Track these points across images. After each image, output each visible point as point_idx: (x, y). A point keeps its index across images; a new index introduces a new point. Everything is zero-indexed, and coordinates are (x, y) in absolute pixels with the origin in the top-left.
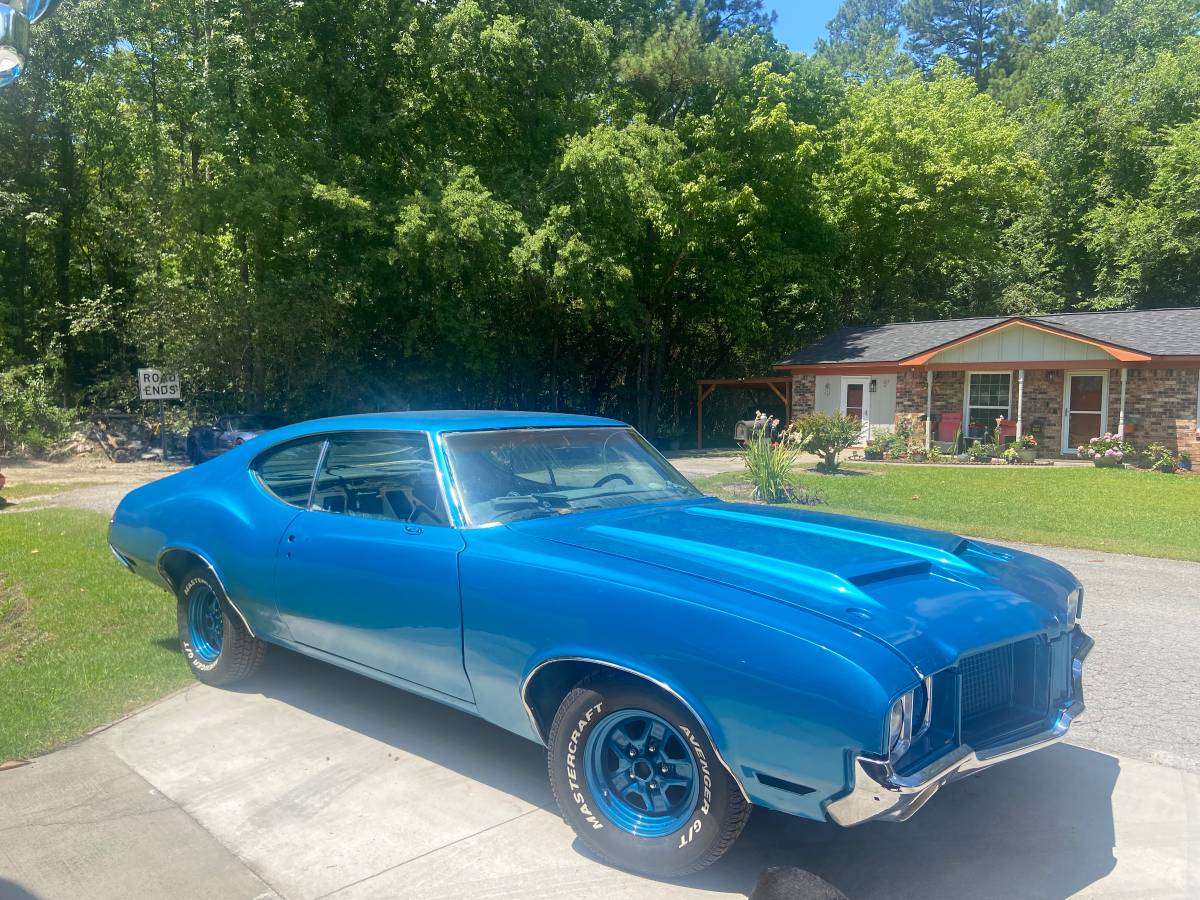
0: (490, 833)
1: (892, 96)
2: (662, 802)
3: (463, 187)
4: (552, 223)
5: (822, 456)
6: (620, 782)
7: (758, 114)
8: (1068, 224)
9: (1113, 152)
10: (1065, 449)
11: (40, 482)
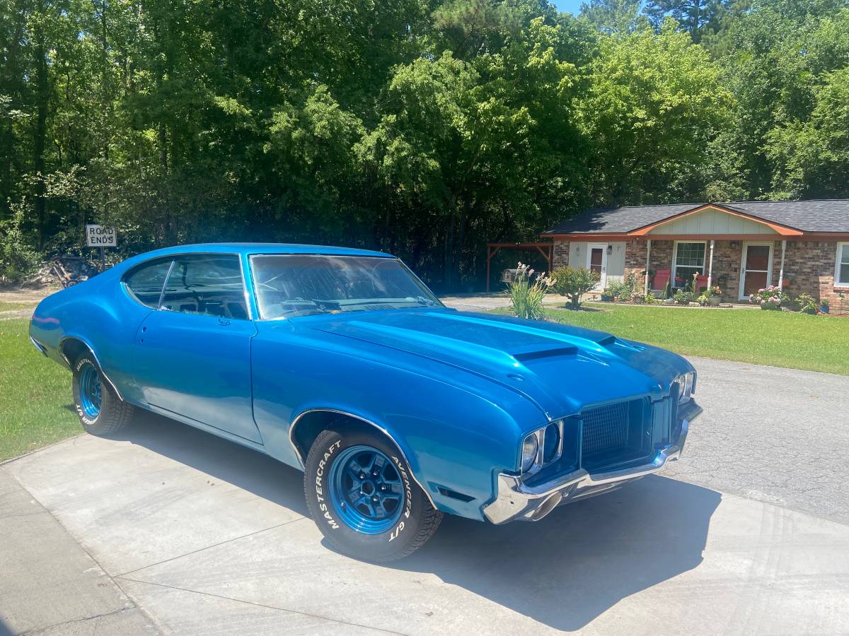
0: (264, 533)
1: (631, 45)
2: (382, 510)
3: (318, 100)
4: (383, 128)
5: (569, 298)
6: (353, 496)
7: (533, 56)
8: (754, 139)
9: (787, 90)
10: (741, 296)
11: (11, 302)
